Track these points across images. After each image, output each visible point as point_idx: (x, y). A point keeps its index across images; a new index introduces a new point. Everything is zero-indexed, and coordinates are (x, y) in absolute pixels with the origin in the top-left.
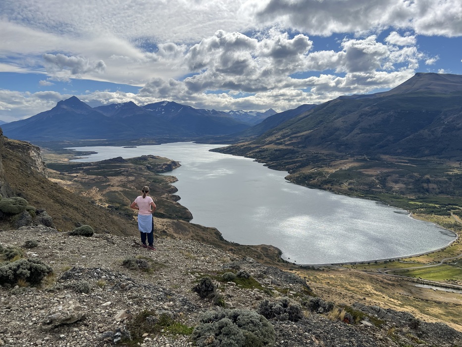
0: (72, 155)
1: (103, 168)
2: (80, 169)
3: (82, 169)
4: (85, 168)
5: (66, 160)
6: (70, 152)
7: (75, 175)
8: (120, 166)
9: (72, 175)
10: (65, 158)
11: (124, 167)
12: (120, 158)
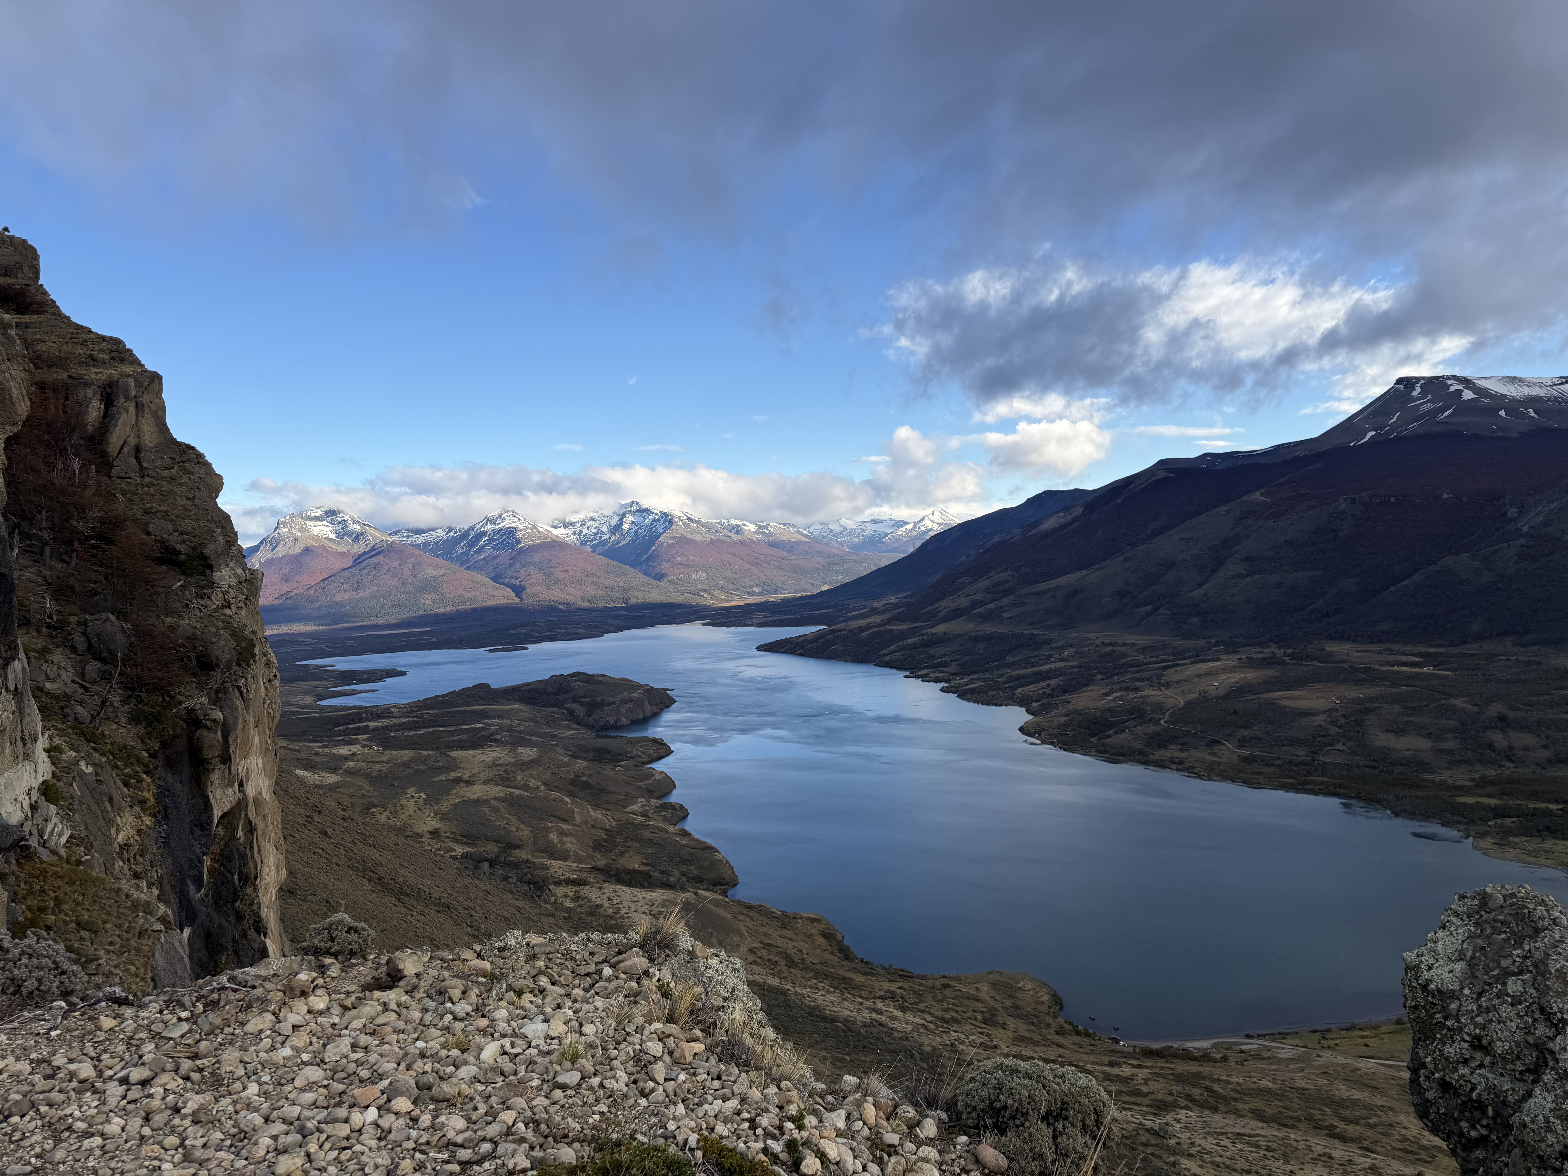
0: (324, 683)
1: (432, 723)
2: (358, 731)
3: (365, 730)
4: (372, 724)
5: (308, 700)
6: (320, 674)
7: (344, 751)
8: (484, 715)
9: (335, 751)
10: (306, 693)
11: (499, 717)
12: (484, 687)
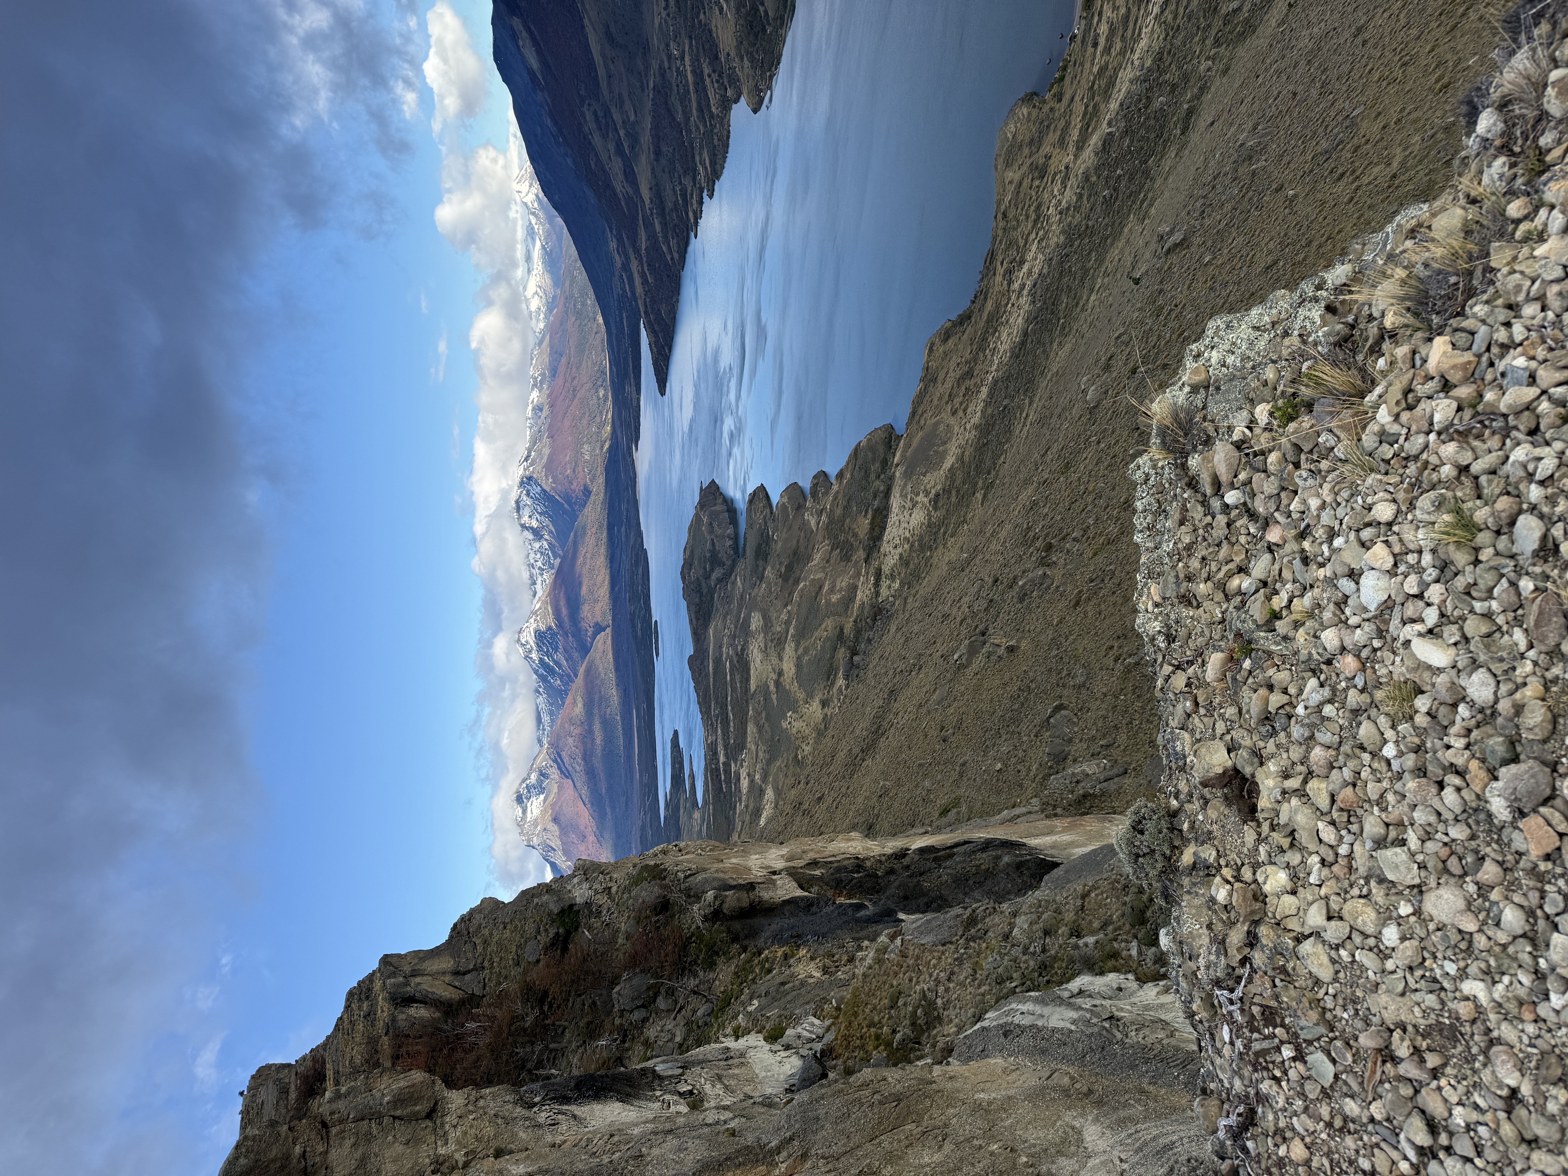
0: (682, 801)
1: (723, 706)
2: (727, 771)
3: (727, 765)
4: (722, 759)
5: (697, 815)
6: (673, 805)
7: (745, 783)
8: (718, 661)
9: (745, 791)
10: (690, 817)
11: (721, 647)
12: (691, 660)
